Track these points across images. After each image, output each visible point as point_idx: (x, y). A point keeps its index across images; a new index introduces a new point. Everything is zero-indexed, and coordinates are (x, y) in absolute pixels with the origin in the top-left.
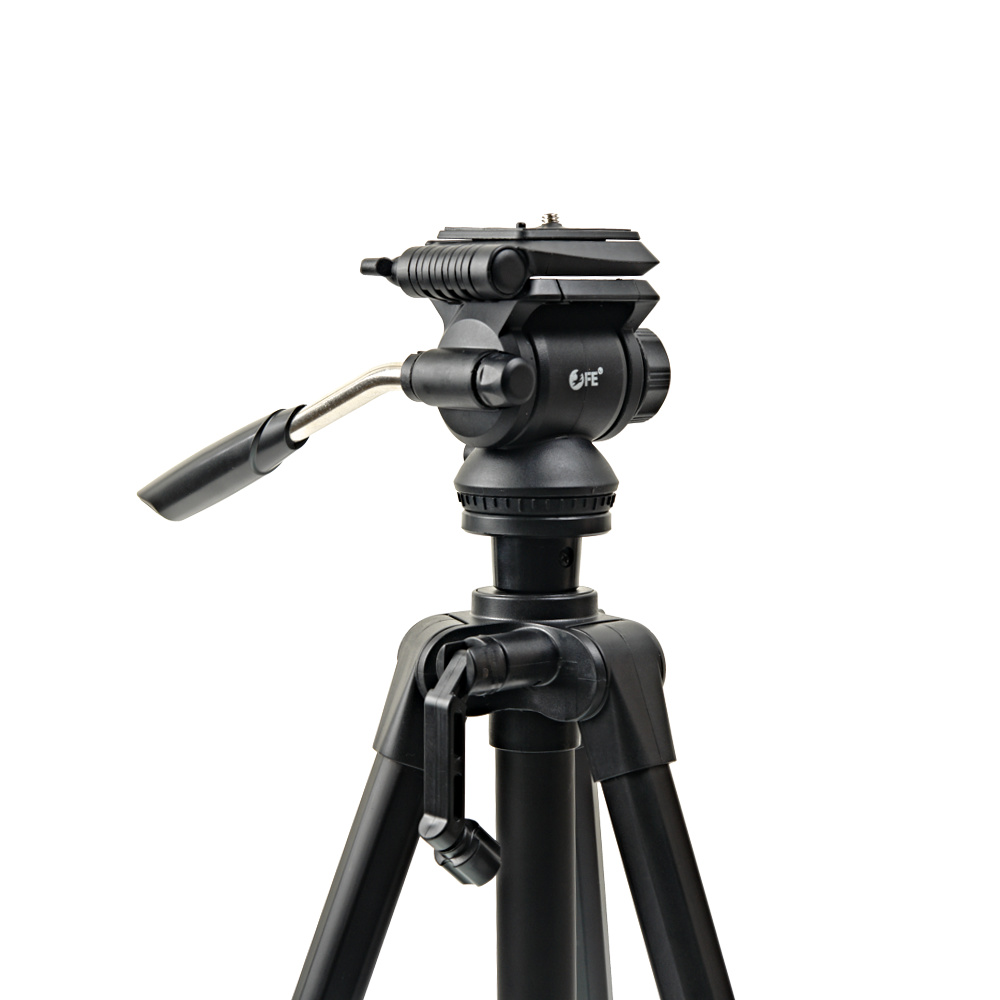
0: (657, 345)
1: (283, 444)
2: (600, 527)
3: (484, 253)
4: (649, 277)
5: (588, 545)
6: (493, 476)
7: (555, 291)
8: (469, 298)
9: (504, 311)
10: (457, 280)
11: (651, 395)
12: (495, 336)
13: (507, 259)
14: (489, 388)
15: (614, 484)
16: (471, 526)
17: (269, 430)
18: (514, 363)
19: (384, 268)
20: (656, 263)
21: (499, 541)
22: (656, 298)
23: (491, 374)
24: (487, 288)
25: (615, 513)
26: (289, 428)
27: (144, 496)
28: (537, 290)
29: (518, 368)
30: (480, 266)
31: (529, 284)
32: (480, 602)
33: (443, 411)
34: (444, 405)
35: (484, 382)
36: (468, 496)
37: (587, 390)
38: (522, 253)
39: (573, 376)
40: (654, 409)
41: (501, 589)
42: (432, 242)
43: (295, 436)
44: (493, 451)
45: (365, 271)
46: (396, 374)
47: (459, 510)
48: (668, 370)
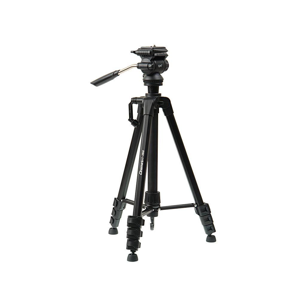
0: (167, 61)
1: (117, 75)
2: (162, 85)
3: (149, 50)
4: (167, 53)
5: (160, 87)
6: (148, 78)
7: (157, 55)
8: (146, 56)
9: (151, 58)
10: (145, 54)
11: (167, 68)
12: (150, 61)
13: (152, 51)
14: (150, 67)
15: (163, 79)
16: (145, 85)
17: (115, 73)
18: (153, 64)
19: (134, 52)
20: (168, 51)
21: (149, 87)
22: (168, 55)
23: (150, 66)
24: (150, 55)
25: (163, 83)
26: (118, 73)
27: (91, 83)
28: (155, 55)
29: (153, 65)
30: (149, 52)
31: (154, 54)
32: (146, 94)
33: (142, 70)
34: (142, 69)
35: (149, 67)
36: (144, 81)
37: (160, 67)
38: (154, 50)
39: (159, 65)
40: (167, 70)
41: (149, 93)
42: (139, 49)
43: (118, 74)
44: (148, 75)
45: (131, 52)
46: (136, 65)
47: (143, 83)
48: (168, 65)
